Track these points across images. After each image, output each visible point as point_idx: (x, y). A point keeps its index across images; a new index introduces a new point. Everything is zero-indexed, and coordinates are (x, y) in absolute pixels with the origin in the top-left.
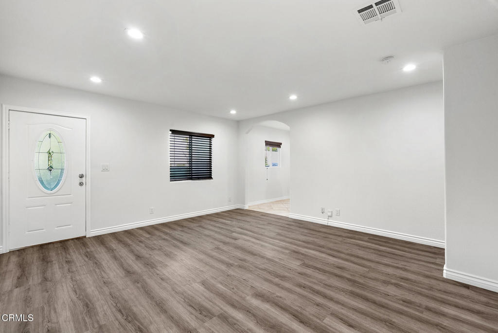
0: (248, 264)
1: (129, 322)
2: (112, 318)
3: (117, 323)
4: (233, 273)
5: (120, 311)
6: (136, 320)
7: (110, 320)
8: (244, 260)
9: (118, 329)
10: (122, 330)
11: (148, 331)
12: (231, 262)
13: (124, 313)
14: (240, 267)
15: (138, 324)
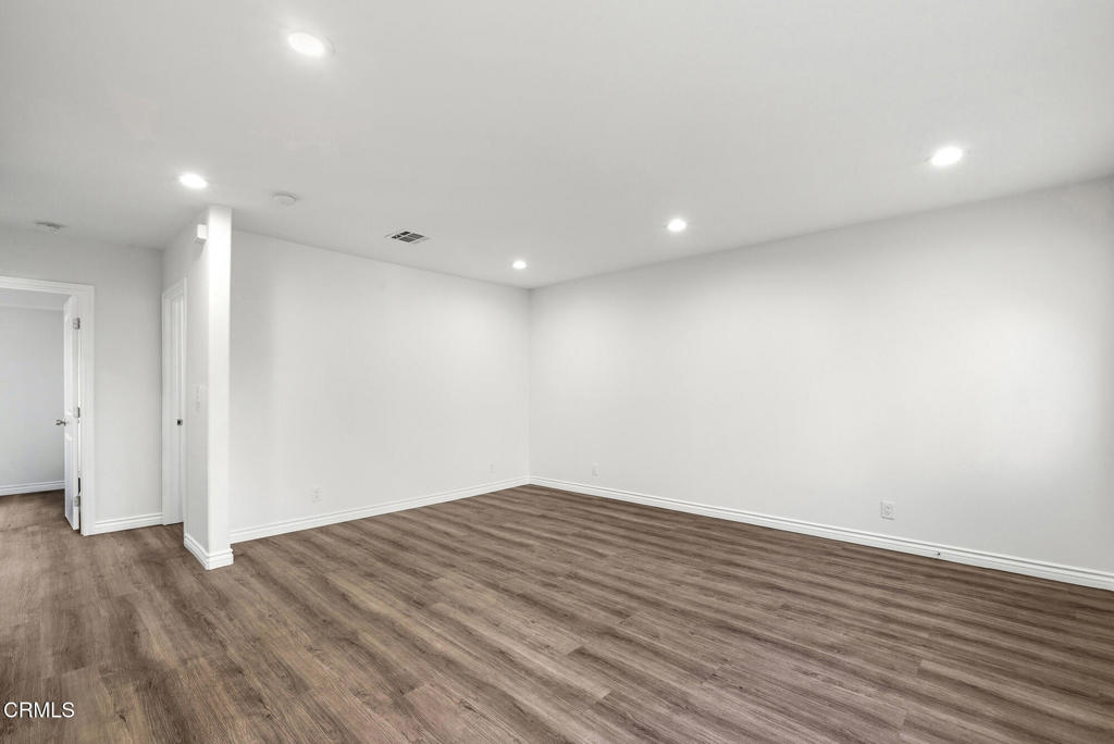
0: (539, 577)
4: (564, 565)
8: (546, 585)
12: (572, 582)
14: (553, 574)
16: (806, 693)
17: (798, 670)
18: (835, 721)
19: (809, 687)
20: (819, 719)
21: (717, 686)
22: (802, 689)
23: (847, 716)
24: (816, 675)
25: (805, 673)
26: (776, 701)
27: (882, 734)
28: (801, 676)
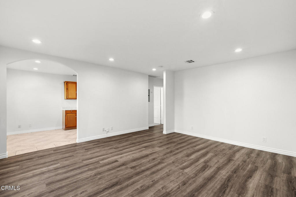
1: (228, 185)
2: (231, 193)
3: (232, 190)
5: (224, 192)
6: (225, 183)
7: (233, 193)
9: (234, 187)
10: (234, 186)
11: (227, 178)
13: (224, 190)
15: (226, 182)
16: (77, 188)
17: (86, 191)
18: (65, 189)
19: (78, 190)
20: (67, 186)
21: (91, 175)
22: (79, 188)
23: (64, 192)
24: (81, 194)
25: (83, 192)
26: (79, 182)
27: (53, 195)
28: (83, 190)
